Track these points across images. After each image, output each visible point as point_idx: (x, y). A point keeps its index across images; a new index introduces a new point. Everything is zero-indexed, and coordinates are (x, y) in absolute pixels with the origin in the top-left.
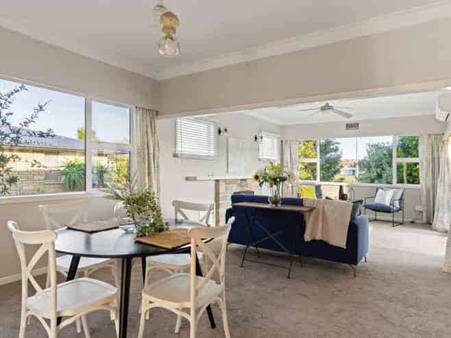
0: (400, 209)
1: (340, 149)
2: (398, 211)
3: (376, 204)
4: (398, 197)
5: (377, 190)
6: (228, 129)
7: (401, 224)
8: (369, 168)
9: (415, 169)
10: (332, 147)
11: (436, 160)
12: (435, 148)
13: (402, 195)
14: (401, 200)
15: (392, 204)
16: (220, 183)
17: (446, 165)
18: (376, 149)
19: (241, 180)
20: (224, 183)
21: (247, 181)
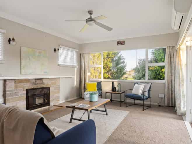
0: (149, 97)
1: (125, 62)
2: (147, 99)
3: (133, 94)
4: (147, 89)
5: (135, 84)
6: (15, 39)
7: (150, 107)
8: (139, 71)
9: (161, 71)
10: (121, 61)
11: (173, 64)
12: (172, 56)
13: (150, 87)
14: (149, 90)
15: (143, 94)
16: (7, 82)
17: (180, 66)
18: (142, 62)
19: (36, 79)
20: (14, 82)
21: (43, 80)
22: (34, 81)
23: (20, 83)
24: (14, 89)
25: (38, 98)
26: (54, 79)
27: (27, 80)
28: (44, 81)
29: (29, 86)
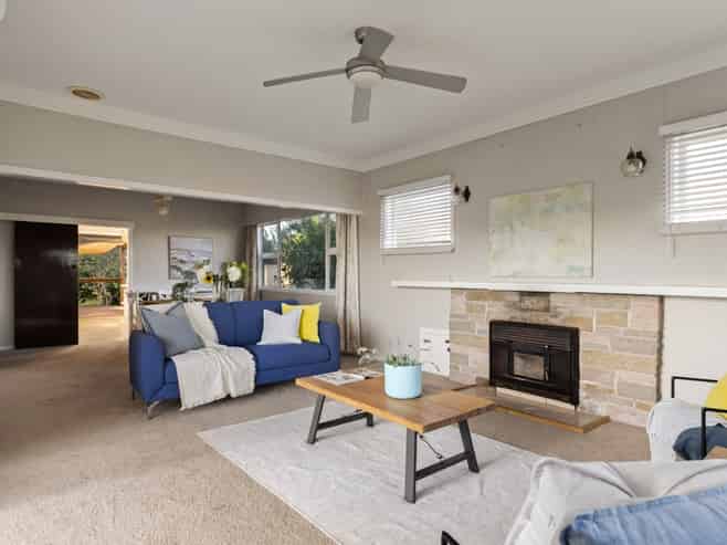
19: (523, 294)
20: (464, 297)
21: (552, 297)
22: (516, 298)
23: (478, 299)
24: (463, 312)
25: (522, 357)
26: (617, 298)
27: (497, 295)
28: (552, 304)
29: (500, 312)
